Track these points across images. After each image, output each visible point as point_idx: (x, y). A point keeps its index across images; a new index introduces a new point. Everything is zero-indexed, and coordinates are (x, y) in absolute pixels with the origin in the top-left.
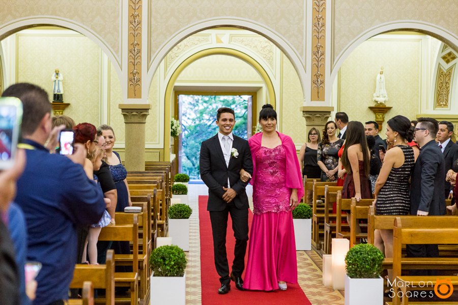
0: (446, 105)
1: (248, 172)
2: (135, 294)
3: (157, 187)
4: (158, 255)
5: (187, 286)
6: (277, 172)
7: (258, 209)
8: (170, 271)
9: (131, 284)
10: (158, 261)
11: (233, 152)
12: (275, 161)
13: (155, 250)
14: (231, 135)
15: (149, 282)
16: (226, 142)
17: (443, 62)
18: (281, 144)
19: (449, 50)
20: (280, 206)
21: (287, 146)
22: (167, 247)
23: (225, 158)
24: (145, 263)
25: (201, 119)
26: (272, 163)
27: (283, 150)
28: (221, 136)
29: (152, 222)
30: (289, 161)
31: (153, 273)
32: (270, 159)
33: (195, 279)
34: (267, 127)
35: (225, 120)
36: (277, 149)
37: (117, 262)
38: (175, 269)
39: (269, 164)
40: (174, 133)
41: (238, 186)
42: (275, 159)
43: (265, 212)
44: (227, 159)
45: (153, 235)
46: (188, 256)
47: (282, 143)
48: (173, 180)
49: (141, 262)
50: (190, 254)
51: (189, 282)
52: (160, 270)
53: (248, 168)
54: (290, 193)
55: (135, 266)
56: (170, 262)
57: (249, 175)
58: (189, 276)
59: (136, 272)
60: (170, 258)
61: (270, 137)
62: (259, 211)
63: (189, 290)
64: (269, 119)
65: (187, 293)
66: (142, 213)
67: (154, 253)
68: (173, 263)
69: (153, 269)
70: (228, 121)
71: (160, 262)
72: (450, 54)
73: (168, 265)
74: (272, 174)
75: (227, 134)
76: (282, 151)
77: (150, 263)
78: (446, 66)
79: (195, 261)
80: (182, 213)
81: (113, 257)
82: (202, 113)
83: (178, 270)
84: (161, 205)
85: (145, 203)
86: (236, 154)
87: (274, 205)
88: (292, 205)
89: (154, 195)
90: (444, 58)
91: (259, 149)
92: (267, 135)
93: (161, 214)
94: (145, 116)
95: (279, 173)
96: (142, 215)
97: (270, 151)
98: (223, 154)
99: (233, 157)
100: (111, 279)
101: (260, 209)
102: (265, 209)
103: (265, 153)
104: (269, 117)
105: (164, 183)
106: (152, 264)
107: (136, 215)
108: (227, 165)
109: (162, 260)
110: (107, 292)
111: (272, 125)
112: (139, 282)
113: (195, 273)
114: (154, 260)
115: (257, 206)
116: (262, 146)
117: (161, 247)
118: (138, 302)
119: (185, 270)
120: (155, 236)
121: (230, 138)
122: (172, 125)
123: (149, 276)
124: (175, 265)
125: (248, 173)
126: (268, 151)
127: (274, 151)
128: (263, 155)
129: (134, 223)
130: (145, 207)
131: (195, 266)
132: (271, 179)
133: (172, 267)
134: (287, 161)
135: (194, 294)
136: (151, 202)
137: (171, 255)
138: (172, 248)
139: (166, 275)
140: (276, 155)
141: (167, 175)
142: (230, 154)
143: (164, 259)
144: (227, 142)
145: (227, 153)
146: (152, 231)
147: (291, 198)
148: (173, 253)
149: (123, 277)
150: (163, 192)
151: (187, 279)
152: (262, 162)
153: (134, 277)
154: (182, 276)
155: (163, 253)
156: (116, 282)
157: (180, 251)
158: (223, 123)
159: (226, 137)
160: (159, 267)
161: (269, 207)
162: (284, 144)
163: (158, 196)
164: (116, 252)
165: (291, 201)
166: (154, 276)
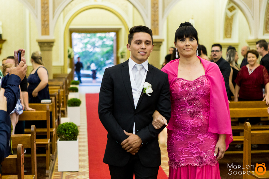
0: (230, 37)
1: (164, 116)
2: (48, 152)
3: (60, 88)
4: (62, 128)
5: (80, 146)
6: (199, 112)
7: (174, 161)
8: (69, 137)
9: (46, 145)
10: (62, 132)
11: (145, 87)
12: (197, 97)
13: (60, 125)
14: (145, 64)
15: (56, 144)
16: (138, 72)
17: (228, 12)
18: (204, 74)
19: (232, 4)
20: (203, 157)
21: (212, 77)
22: (67, 124)
23: (134, 95)
24: (54, 133)
25: (86, 47)
26: (192, 100)
27: (206, 82)
28: (132, 64)
29: (58, 109)
30: (214, 96)
31: (59, 139)
32: (190, 94)
33: (84, 142)
34: (184, 49)
35: (139, 42)
36: (199, 81)
37: (37, 133)
38: (72, 136)
39: (188, 101)
40: (70, 56)
41: (146, 132)
42: (196, 95)
43: (183, 165)
44: (136, 97)
45: (58, 117)
46: (80, 129)
47: (206, 72)
48: (70, 84)
49: (52, 133)
50: (81, 127)
51: (81, 144)
52: (63, 137)
53: (165, 111)
54: (217, 140)
55: (49, 135)
56: (69, 132)
57: (164, 121)
58: (81, 140)
59: (49, 138)
60: (69, 130)
61: (189, 64)
62: (175, 164)
63: (81, 148)
64: (187, 39)
65: (80, 150)
66: (52, 104)
67: (59, 127)
68: (70, 133)
69: (59, 136)
70: (143, 43)
71: (63, 132)
72: (232, 7)
73: (68, 134)
74: (193, 115)
75: (141, 61)
76: (205, 84)
77: (57, 133)
78: (230, 14)
79: (84, 132)
80: (76, 103)
81: (35, 130)
82: (86, 44)
83: (74, 137)
84: (63, 99)
85: (53, 98)
86: (149, 90)
87: (195, 156)
88: (217, 155)
89: (59, 93)
90: (229, 9)
91: (175, 81)
92: (185, 61)
93: (63, 104)
94: (52, 46)
95: (201, 113)
96: (52, 105)
97: (189, 84)
98: (131, 89)
99: (145, 94)
100: (34, 143)
101: (177, 161)
102: (183, 161)
103: (183, 86)
104: (187, 36)
105: (64, 86)
106: (58, 134)
107: (48, 105)
108: (136, 104)
109: (64, 131)
110: (32, 151)
111: (190, 47)
112: (51, 145)
113: (84, 138)
114: (60, 131)
115: (172, 156)
116: (179, 77)
117: (63, 123)
118: (51, 156)
119: (78, 137)
120: (60, 117)
121: (143, 68)
122: (69, 51)
123: (57, 141)
124: (72, 134)
125: (164, 118)
126: (186, 84)
127: (194, 84)
128: (180, 89)
129: (47, 109)
130: (53, 100)
131: (84, 135)
132: (191, 121)
133: (70, 135)
134: (213, 97)
135: (84, 150)
136: (57, 97)
137: (70, 128)
138: (70, 124)
139: (67, 140)
140: (198, 89)
141: (66, 81)
142: (141, 90)
143: (65, 130)
144: (140, 73)
145: (136, 88)
146: (57, 114)
147: (217, 146)
148: (70, 127)
149: (41, 142)
150: (64, 91)
151: (79, 142)
152: (179, 99)
153: (48, 141)
154: (76, 140)
155: (65, 127)
156: (37, 145)
157: (75, 126)
158: (136, 47)
159: (139, 66)
160: (63, 135)
161: (188, 159)
162: (208, 74)
163: (61, 94)
164: (37, 127)
165: (216, 150)
166: (60, 140)
